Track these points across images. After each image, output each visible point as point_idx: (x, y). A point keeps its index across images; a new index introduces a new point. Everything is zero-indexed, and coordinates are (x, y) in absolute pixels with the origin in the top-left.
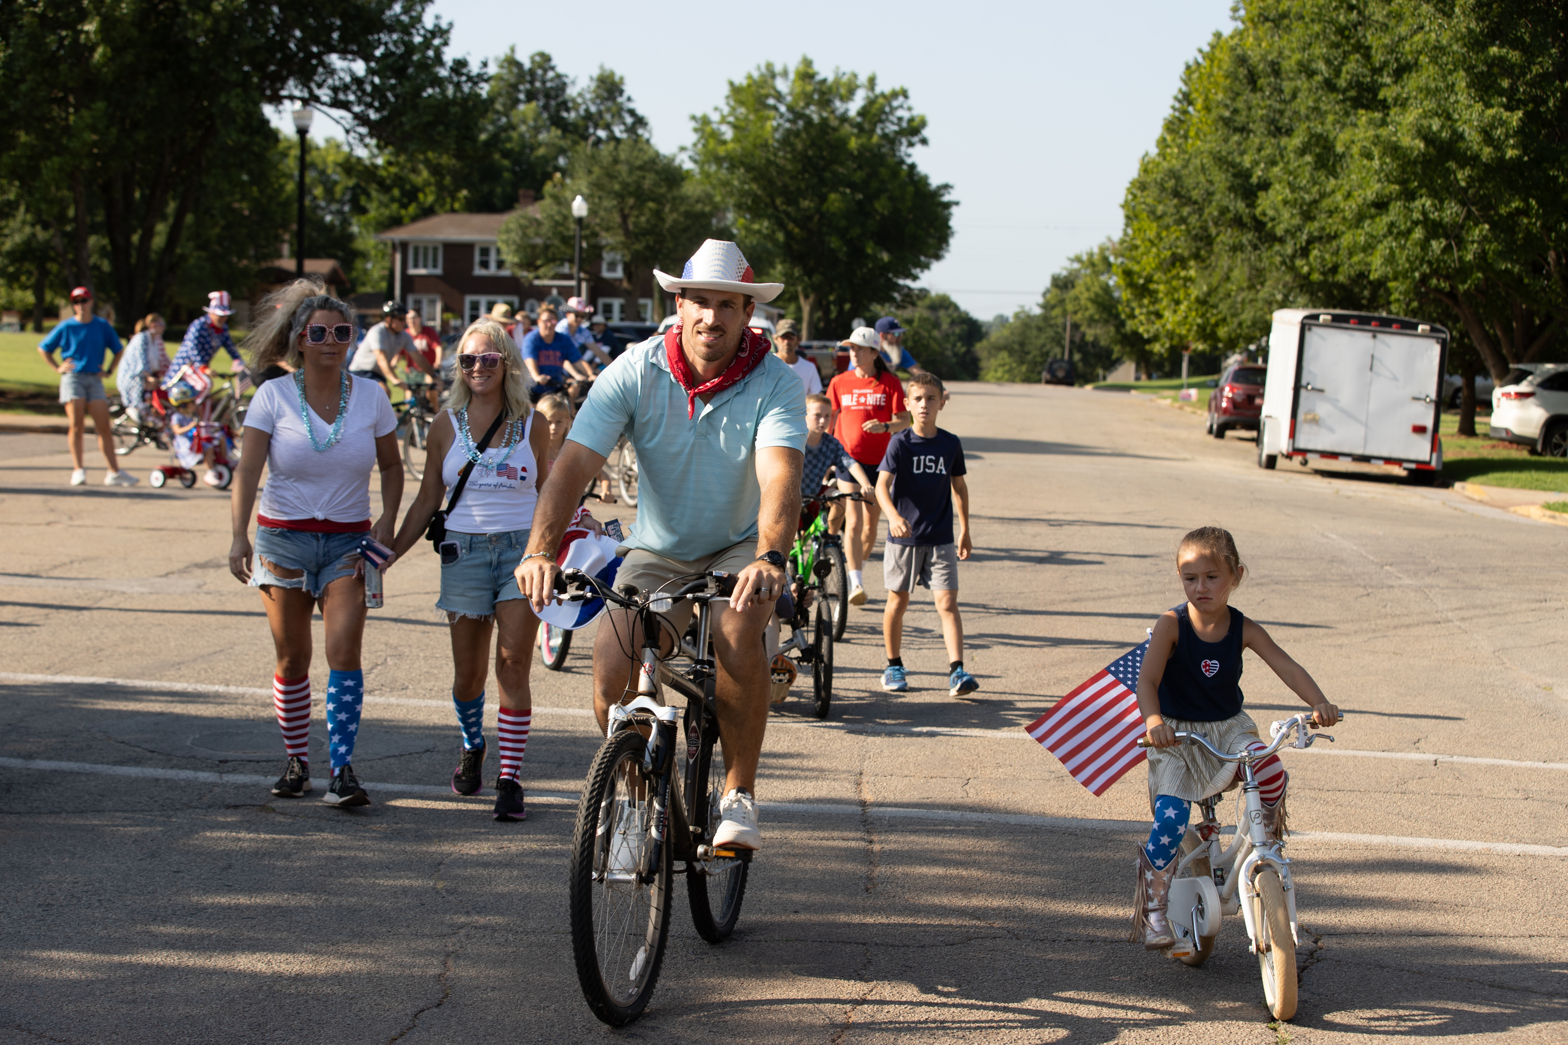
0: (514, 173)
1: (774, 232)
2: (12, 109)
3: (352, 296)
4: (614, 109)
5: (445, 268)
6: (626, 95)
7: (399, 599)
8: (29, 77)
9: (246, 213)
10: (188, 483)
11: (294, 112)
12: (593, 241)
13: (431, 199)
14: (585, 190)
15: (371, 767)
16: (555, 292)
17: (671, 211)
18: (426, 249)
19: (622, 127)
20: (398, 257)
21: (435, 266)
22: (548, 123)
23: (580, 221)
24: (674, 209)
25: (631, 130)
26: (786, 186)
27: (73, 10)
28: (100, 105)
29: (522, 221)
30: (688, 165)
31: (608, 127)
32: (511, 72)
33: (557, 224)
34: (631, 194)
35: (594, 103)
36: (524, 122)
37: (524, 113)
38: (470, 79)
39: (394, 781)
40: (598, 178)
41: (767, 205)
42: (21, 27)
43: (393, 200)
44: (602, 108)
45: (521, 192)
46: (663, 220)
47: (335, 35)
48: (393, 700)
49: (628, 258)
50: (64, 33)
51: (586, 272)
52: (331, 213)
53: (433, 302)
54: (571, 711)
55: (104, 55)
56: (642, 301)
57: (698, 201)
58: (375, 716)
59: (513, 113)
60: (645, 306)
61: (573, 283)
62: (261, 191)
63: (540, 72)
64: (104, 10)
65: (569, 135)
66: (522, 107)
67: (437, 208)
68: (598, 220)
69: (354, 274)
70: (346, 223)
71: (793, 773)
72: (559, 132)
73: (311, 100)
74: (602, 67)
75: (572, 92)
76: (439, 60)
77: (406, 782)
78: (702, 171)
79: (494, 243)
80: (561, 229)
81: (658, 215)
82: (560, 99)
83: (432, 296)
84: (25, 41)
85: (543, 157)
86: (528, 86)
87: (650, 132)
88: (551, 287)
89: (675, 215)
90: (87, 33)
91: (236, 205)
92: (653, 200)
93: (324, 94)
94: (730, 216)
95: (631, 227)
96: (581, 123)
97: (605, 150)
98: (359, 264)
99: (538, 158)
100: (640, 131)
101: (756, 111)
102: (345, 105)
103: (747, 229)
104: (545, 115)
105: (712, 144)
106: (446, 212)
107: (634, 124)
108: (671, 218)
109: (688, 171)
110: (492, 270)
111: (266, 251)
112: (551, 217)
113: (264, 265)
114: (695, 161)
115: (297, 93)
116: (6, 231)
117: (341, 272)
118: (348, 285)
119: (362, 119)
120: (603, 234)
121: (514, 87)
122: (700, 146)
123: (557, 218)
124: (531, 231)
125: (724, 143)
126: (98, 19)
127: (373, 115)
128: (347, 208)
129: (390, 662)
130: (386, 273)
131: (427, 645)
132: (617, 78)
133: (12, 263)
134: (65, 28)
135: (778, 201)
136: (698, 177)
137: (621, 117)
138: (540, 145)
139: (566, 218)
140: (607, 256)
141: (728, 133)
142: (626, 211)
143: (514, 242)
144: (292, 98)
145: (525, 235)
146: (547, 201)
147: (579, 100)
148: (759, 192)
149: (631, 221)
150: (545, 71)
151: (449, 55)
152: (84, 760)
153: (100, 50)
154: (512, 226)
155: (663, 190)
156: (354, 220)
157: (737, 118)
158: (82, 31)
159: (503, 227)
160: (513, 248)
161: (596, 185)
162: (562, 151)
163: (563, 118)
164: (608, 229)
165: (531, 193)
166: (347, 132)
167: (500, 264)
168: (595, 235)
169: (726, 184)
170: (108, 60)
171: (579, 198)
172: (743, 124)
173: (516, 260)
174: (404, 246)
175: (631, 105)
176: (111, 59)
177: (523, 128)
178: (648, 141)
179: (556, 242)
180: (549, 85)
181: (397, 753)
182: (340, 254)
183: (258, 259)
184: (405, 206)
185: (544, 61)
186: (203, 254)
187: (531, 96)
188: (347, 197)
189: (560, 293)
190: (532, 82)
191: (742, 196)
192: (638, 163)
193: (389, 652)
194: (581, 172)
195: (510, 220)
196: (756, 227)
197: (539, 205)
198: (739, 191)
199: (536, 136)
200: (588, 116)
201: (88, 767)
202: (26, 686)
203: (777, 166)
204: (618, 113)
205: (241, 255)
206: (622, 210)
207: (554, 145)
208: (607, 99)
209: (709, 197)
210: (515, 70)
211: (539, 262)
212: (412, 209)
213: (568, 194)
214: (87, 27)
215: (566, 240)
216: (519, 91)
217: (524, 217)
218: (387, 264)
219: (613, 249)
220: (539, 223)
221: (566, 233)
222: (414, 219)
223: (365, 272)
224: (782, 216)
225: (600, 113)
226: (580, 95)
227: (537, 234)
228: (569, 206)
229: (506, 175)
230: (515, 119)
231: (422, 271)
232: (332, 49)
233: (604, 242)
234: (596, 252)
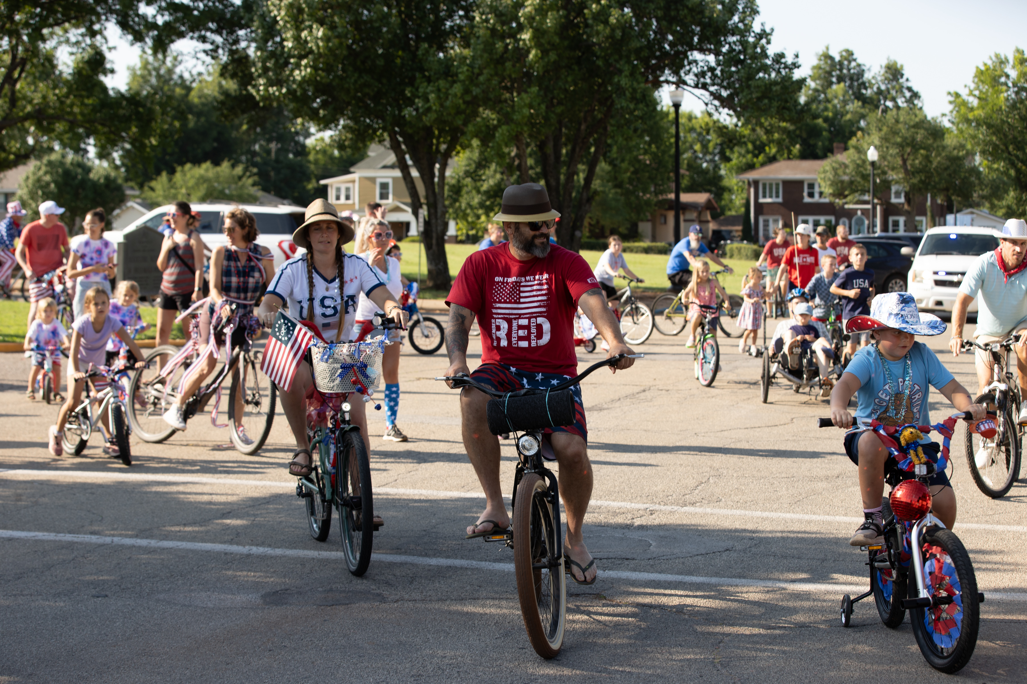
0: (830, 132)
1: (1008, 169)
2: (474, 93)
3: (722, 218)
4: (897, 87)
5: (784, 198)
6: (905, 77)
7: (726, 433)
8: (485, 71)
9: (648, 162)
10: (590, 349)
11: (671, 92)
12: (884, 177)
13: (774, 150)
14: (877, 142)
15: (683, 563)
16: (859, 213)
17: (936, 156)
18: (771, 185)
19: (903, 99)
20: (752, 190)
21: (777, 196)
22: (852, 97)
23: (873, 163)
24: (938, 155)
25: (910, 101)
26: (1015, 138)
27: (514, 25)
28: (535, 89)
29: (834, 165)
30: (947, 124)
31: (894, 99)
32: (826, 63)
33: (858, 166)
34: (908, 145)
35: (883, 83)
36: (836, 97)
37: (836, 92)
38: (786, 67)
39: (698, 574)
40: (886, 134)
41: (1003, 151)
42: (478, 37)
43: (748, 152)
44: (889, 86)
45: (835, 145)
46: (931, 162)
47: (696, 39)
48: (709, 510)
49: (907, 189)
50: (508, 41)
51: (879, 199)
52: (706, 161)
53: (776, 221)
54: (838, 518)
55: (536, 55)
56: (918, 218)
57: (954, 149)
58: (693, 523)
59: (829, 91)
60: (921, 222)
61: (869, 206)
62: (658, 148)
63: (846, 63)
64: (535, 24)
65: (866, 105)
66: (835, 87)
67: (778, 157)
68: (886, 163)
69: (723, 203)
70: (717, 167)
71: (996, 566)
72: (860, 103)
73: (680, 83)
74: (888, 59)
75: (867, 76)
76: (764, 54)
77: (707, 575)
78: (958, 129)
79: (816, 180)
80: (862, 169)
81: (927, 158)
82: (861, 81)
83: (776, 217)
84: (482, 46)
85: (850, 120)
86: (838, 72)
87: (922, 102)
88: (857, 209)
89: (939, 159)
90: (524, 40)
91: (641, 157)
92: (924, 148)
93: (690, 79)
94: (978, 159)
95: (909, 167)
96: (875, 97)
97: (890, 116)
98: (726, 196)
99: (845, 121)
100: (916, 102)
101: (993, 87)
102: (705, 87)
103: (990, 168)
104: (851, 92)
105: (963, 110)
106: (784, 159)
107: (911, 97)
108: (936, 161)
109: (948, 129)
110: (816, 199)
111: (661, 188)
112: (853, 161)
113: (660, 197)
114: (953, 123)
115: (671, 79)
116: (484, 178)
117: (713, 202)
118: (719, 210)
119: (716, 96)
120: (890, 173)
121: (829, 74)
122: (955, 113)
123: (858, 162)
124: (840, 172)
125: (972, 109)
126: (531, 30)
127: (725, 93)
128: (717, 158)
129: (711, 481)
130: (744, 201)
131: (740, 468)
132: (899, 66)
133: (489, 198)
134: (509, 38)
135: (1011, 148)
136: (956, 132)
137: (902, 92)
138: (847, 112)
139: (864, 161)
140: (894, 189)
141: (974, 102)
142: (906, 156)
143: (829, 179)
144: (667, 82)
145: (836, 174)
146: (851, 151)
147: (873, 82)
148: (997, 142)
149: (909, 163)
150: (850, 62)
151: (772, 51)
152: (473, 559)
153: (533, 52)
154: (828, 168)
155: (930, 142)
156: (722, 166)
157: (981, 92)
158: (520, 39)
159: (822, 169)
160: (828, 183)
161: (885, 139)
162: (863, 117)
163: (863, 94)
164: (893, 169)
165: (842, 145)
166: (707, 104)
167: (821, 194)
168: (884, 173)
169: (974, 137)
170: (538, 59)
171: (872, 148)
172: (984, 96)
173: (831, 191)
174: (756, 183)
175: (909, 84)
176: (542, 58)
177: (836, 101)
178: (921, 109)
179: (859, 179)
180: (852, 71)
181: (704, 552)
182: (713, 189)
183: (656, 193)
184: (757, 156)
185: (849, 55)
186: (619, 191)
187: (840, 79)
188: (717, 151)
189: (862, 214)
190: (841, 70)
191: (986, 145)
192: (912, 123)
193: (712, 473)
194: (874, 131)
195: (826, 164)
196: (995, 166)
197: (846, 154)
198: (984, 141)
199: (844, 106)
200: (880, 92)
201: (474, 563)
202: (444, 500)
203: (1009, 124)
204: (900, 90)
205: (645, 191)
206: (902, 156)
207: (856, 112)
208: (892, 80)
209: (962, 147)
210: (829, 62)
211: (846, 193)
212: (761, 158)
213: (865, 146)
214: (524, 37)
215: (865, 177)
216: (833, 76)
217: (836, 162)
218: (745, 195)
219: (897, 182)
220: (846, 166)
221: (864, 172)
222: (763, 165)
223: (731, 201)
224: (1013, 158)
225: (888, 90)
226: (873, 78)
227: (845, 173)
228: (865, 154)
229: (824, 133)
230: (829, 96)
231: (768, 200)
232: (692, 48)
233: (891, 178)
234: (887, 185)
